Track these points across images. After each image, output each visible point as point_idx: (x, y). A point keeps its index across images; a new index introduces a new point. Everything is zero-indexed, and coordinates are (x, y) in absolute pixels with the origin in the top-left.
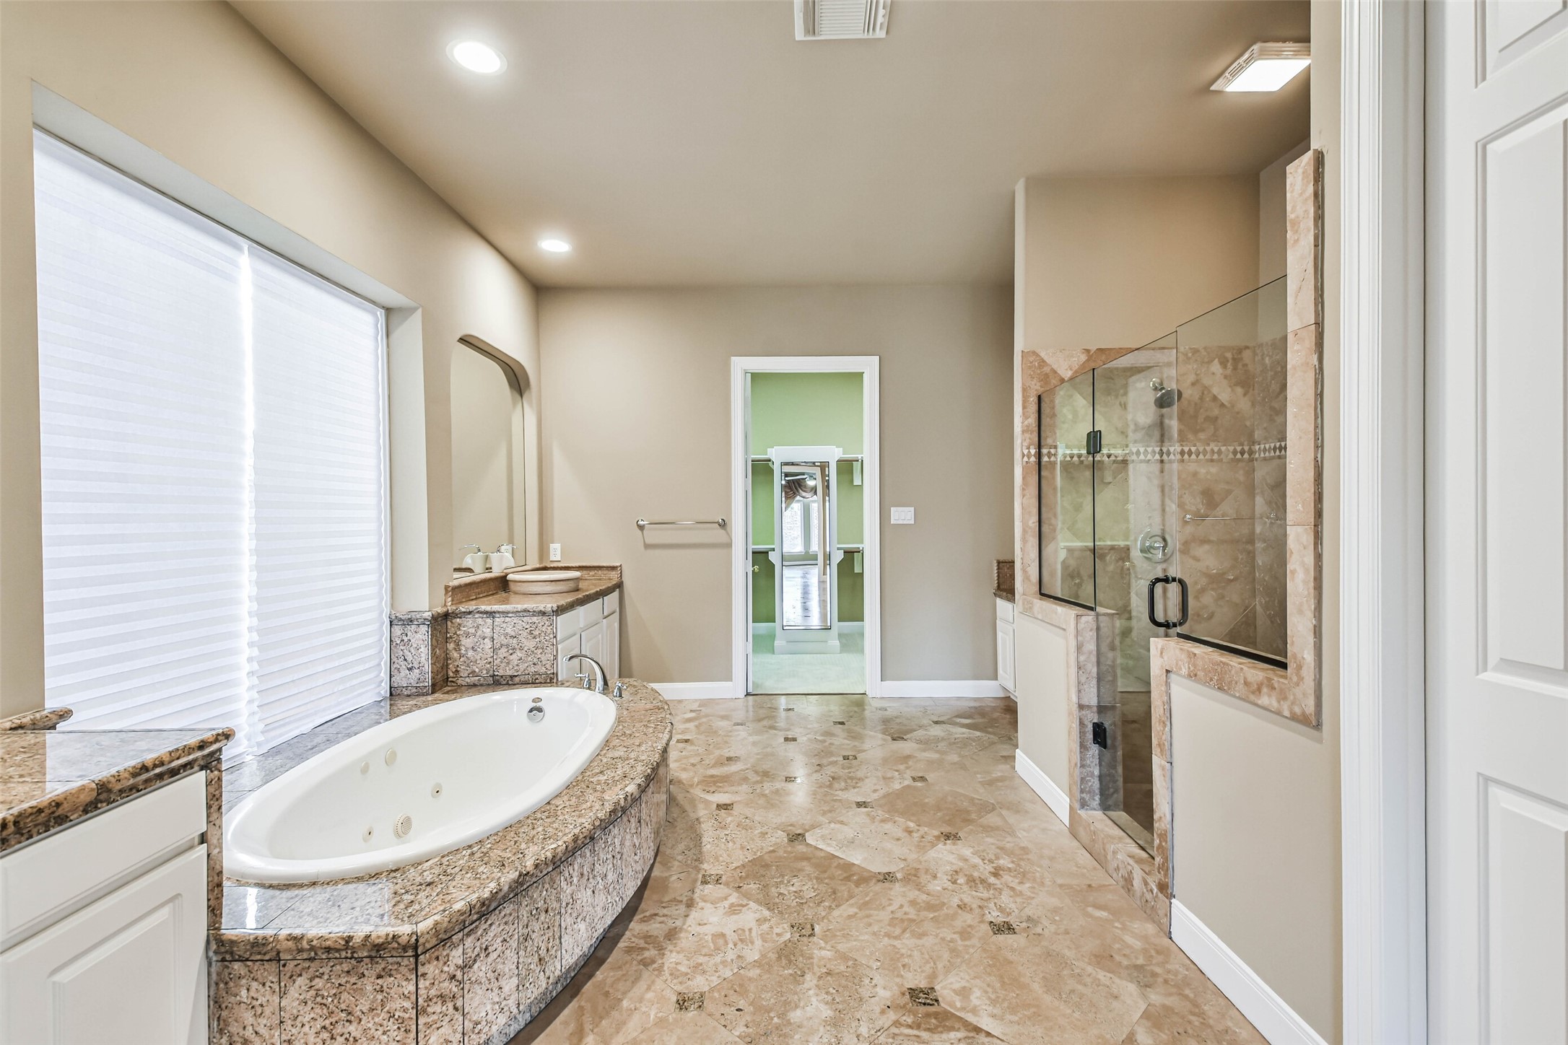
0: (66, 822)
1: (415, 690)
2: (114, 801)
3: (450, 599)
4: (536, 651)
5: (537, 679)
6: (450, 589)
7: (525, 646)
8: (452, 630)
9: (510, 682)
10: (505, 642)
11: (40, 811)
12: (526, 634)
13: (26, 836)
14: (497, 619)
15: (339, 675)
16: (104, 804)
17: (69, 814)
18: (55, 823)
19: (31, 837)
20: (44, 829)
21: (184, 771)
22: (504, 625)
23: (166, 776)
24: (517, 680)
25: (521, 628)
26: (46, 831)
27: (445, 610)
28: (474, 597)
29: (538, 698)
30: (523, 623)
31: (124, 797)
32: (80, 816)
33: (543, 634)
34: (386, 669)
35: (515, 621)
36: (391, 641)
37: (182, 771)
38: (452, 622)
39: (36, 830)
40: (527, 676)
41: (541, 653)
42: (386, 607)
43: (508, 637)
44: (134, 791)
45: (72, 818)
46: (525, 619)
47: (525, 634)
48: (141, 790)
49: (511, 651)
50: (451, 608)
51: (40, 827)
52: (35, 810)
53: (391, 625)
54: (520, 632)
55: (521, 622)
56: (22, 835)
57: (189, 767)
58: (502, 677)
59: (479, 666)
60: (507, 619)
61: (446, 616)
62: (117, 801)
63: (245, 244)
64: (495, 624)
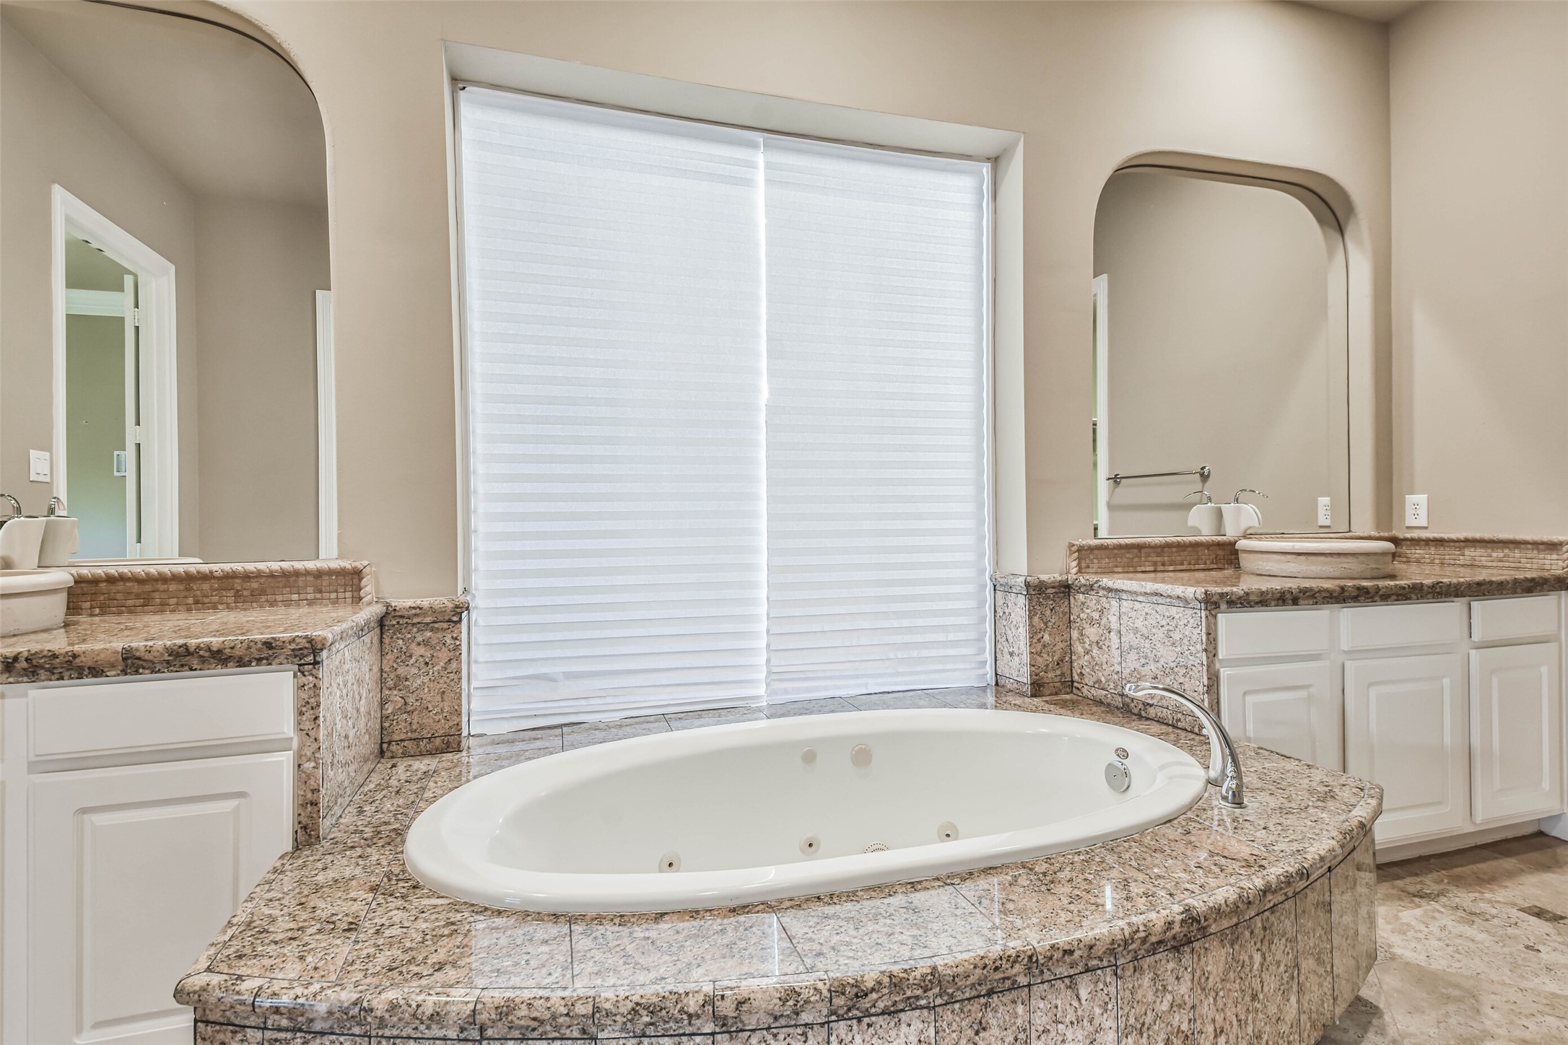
0: (101, 676)
1: (1015, 685)
2: (159, 671)
3: (1075, 563)
4: (1176, 670)
5: (1179, 720)
6: (1074, 548)
7: (1162, 656)
8: (1075, 611)
9: (1143, 713)
10: (1135, 642)
11: (55, 656)
12: (1162, 636)
13: (56, 676)
14: (1124, 603)
15: (899, 639)
16: (147, 671)
17: (105, 670)
18: (89, 673)
19: (62, 678)
20: (76, 675)
21: (257, 665)
22: (1133, 614)
23: (231, 664)
24: (1152, 712)
25: (1154, 622)
26: (78, 678)
27: (1064, 577)
28: (1152, 568)
29: (1125, 751)
30: (1158, 616)
31: (172, 671)
32: (118, 675)
33: (1185, 641)
34: (991, 649)
35: (1146, 610)
36: (995, 611)
37: (253, 664)
38: (1075, 598)
39: (68, 673)
40: (1165, 710)
41: (1184, 676)
42: (990, 565)
43: (1138, 636)
44: (187, 668)
45: (108, 674)
46: (1160, 608)
47: (1160, 634)
48: (195, 670)
49: (1143, 661)
50: (1071, 578)
51: (72, 672)
52: (50, 654)
53: (995, 590)
54: (1154, 630)
55: (1154, 612)
56: (53, 674)
57: (265, 661)
58: (1132, 700)
59: (1106, 673)
60: (1137, 605)
61: (1065, 589)
62: (164, 672)
63: (759, 137)
64: (1123, 610)
